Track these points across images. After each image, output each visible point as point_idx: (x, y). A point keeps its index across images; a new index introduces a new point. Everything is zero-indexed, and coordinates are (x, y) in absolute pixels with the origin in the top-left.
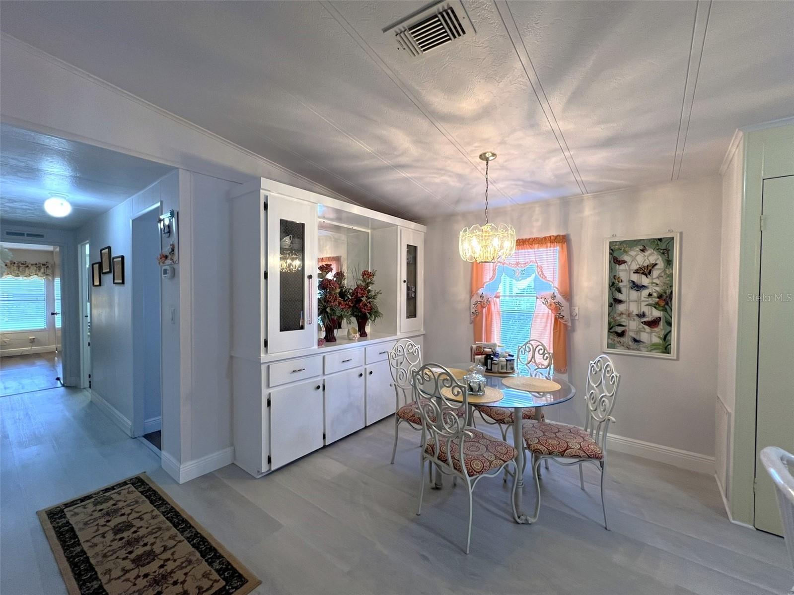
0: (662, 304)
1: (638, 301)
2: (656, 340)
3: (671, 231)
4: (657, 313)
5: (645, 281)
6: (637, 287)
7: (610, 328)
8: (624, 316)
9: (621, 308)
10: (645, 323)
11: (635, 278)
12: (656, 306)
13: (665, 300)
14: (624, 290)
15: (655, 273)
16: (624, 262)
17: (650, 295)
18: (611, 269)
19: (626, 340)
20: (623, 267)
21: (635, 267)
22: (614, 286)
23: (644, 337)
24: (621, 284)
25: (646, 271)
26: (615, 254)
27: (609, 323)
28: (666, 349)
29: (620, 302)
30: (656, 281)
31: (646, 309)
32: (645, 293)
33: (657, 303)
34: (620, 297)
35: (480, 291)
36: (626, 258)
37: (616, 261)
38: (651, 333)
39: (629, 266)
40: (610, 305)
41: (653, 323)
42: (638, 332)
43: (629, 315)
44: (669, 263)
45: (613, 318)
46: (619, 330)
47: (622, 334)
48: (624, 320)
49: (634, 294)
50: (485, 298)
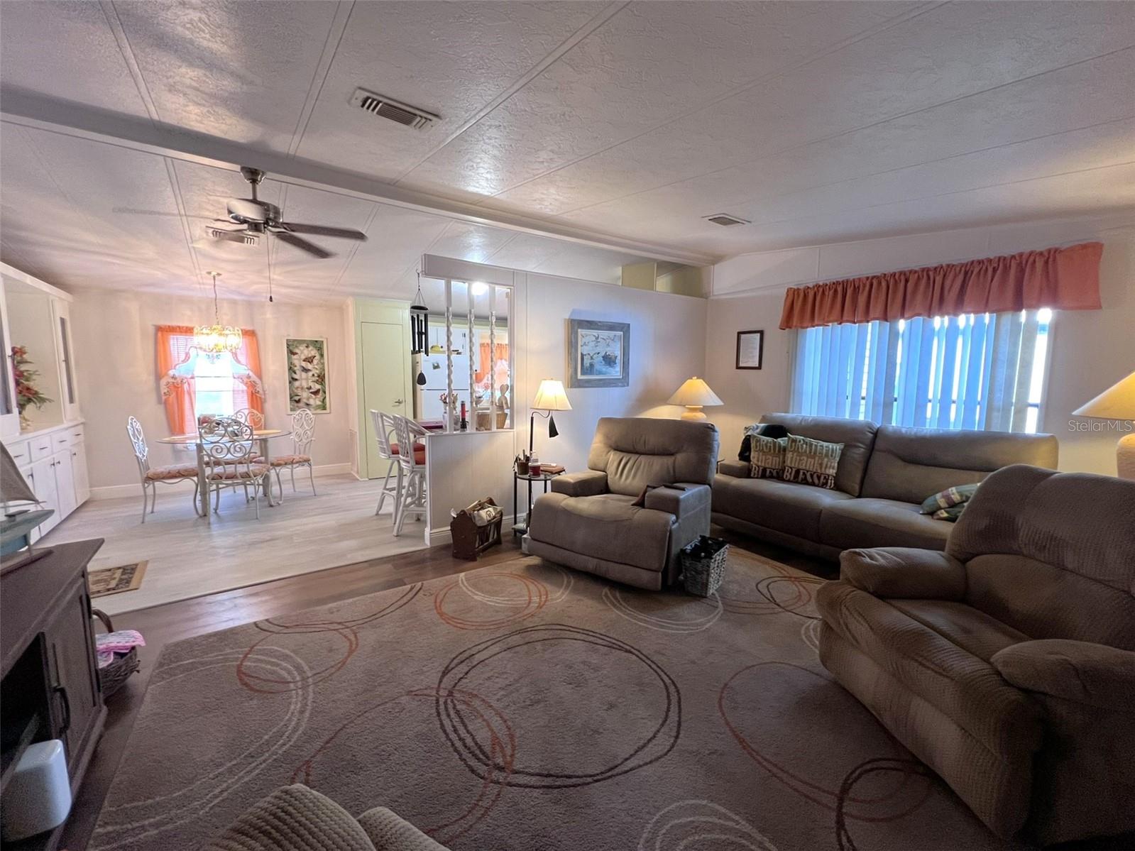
0: (320, 380)
1: (307, 379)
2: (319, 403)
3: (321, 337)
4: (318, 387)
5: (309, 366)
6: (306, 370)
7: (291, 398)
8: (299, 389)
9: (297, 384)
10: (311, 393)
11: (304, 364)
12: (317, 382)
13: (321, 378)
14: (297, 372)
15: (315, 362)
16: (296, 354)
17: (313, 375)
18: (289, 358)
19: (301, 404)
20: (295, 357)
21: (303, 357)
22: (291, 369)
23: (312, 402)
24: (295, 368)
25: (310, 360)
26: (291, 348)
27: (290, 395)
28: (324, 408)
29: (296, 380)
30: (316, 367)
31: (311, 384)
32: (310, 374)
33: (318, 380)
34: (295, 376)
35: (171, 373)
36: (296, 351)
37: (291, 353)
38: (315, 399)
39: (300, 356)
40: (290, 382)
41: (316, 393)
42: (308, 399)
43: (302, 388)
44: (322, 355)
45: (293, 391)
46: (297, 398)
47: (298, 401)
48: (299, 392)
49: (304, 375)
50: (178, 379)
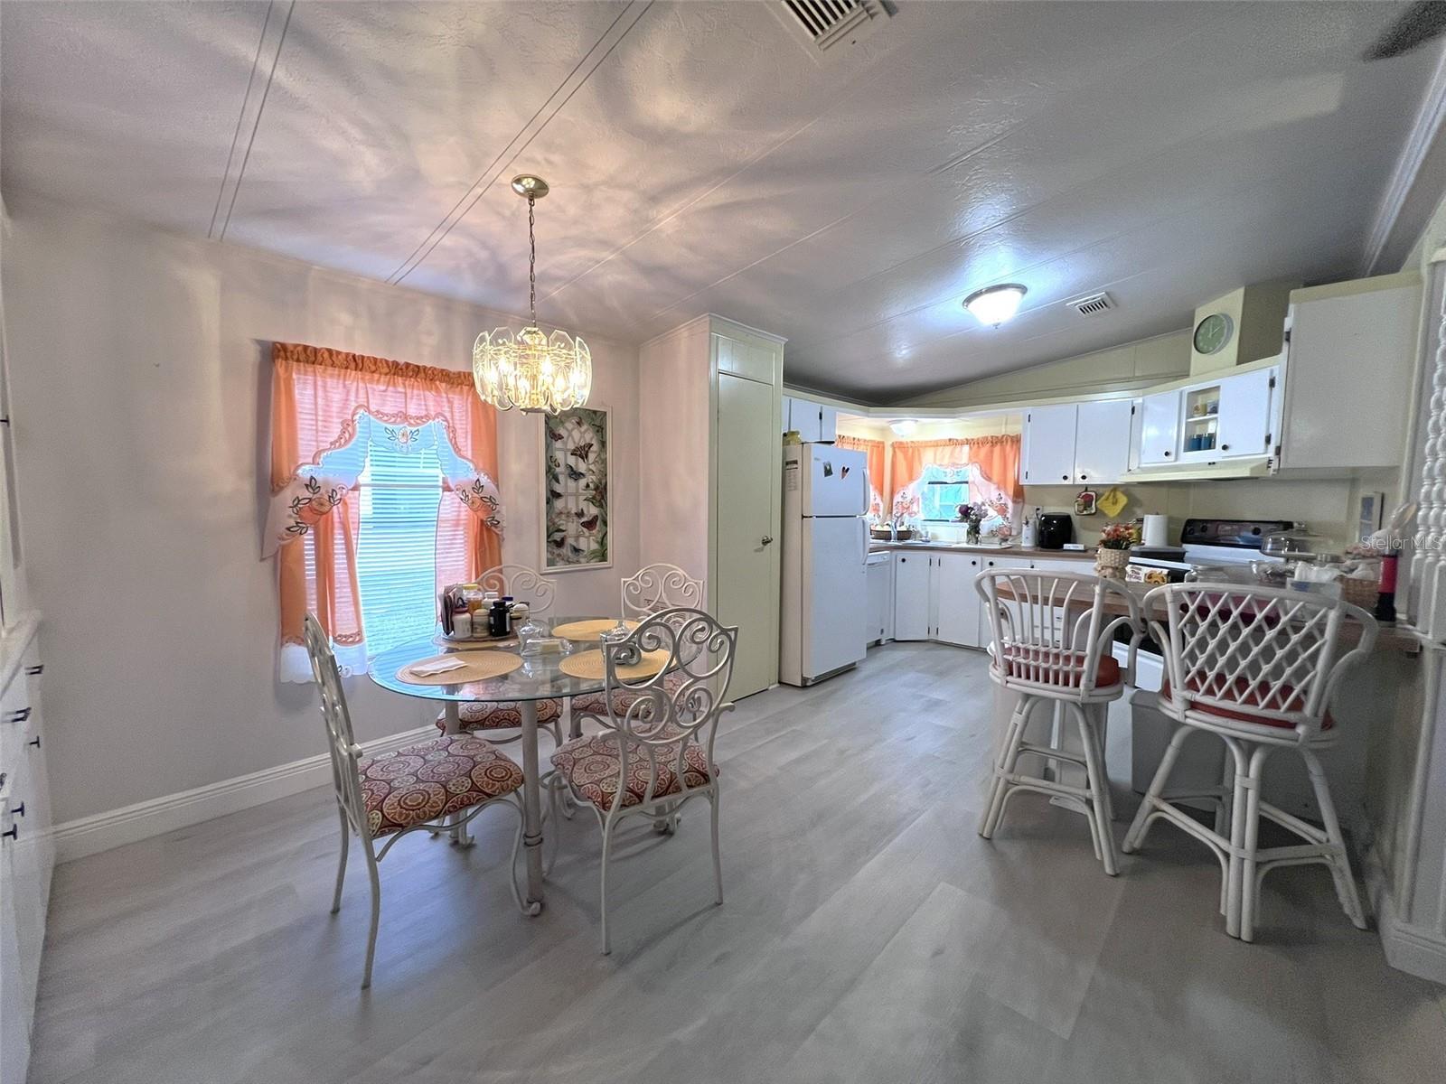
0: (598, 498)
1: (577, 495)
2: (594, 546)
3: (603, 404)
4: (593, 511)
5: (582, 467)
6: (575, 475)
7: (548, 537)
8: (563, 517)
9: (559, 504)
10: (584, 524)
11: (572, 460)
12: (592, 500)
13: (600, 494)
14: (561, 478)
15: (592, 456)
16: (560, 437)
17: (588, 486)
18: (548, 447)
19: (566, 551)
20: (559, 444)
21: (571, 446)
22: (552, 475)
23: (583, 544)
24: (558, 470)
25: (581, 453)
26: (552, 427)
27: (548, 529)
28: (603, 557)
29: (558, 496)
30: (592, 467)
31: (583, 505)
32: (583, 482)
33: (594, 498)
34: (558, 488)
35: (305, 472)
36: (562, 431)
37: (553, 435)
38: (588, 538)
39: (565, 444)
40: (548, 502)
41: (590, 525)
42: (577, 538)
43: (568, 514)
44: (603, 444)
45: (552, 519)
46: (558, 536)
47: (560, 544)
48: (561, 522)
49: (571, 483)
50: (322, 491)
